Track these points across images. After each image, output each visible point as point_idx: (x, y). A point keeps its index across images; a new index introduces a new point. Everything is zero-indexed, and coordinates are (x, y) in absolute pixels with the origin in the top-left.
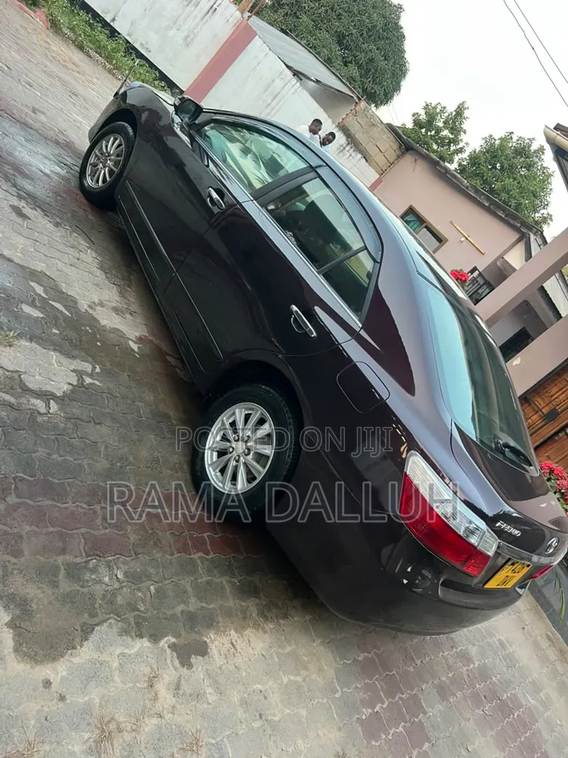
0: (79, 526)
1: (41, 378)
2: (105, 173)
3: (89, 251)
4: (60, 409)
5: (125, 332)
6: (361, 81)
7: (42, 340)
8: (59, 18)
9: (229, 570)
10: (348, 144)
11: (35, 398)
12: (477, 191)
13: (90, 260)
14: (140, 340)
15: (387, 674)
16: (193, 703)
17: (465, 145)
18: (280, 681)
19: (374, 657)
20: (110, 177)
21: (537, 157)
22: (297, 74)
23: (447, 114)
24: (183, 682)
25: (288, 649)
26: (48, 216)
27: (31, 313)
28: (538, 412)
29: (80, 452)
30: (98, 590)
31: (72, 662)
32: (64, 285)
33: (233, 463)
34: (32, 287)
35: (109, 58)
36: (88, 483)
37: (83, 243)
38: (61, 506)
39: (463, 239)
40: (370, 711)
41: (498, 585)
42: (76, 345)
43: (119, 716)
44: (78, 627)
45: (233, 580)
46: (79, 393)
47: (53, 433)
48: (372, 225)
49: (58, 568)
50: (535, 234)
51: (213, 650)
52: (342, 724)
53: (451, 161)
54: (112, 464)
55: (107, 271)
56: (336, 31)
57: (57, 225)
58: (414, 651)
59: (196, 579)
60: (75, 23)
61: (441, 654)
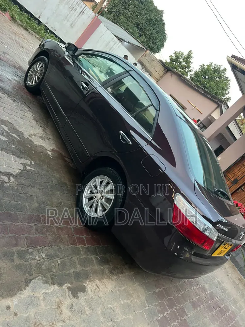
0: (24, 233)
1: (6, 167)
2: (36, 79)
3: (29, 112)
4: (16, 180)
5: (46, 147)
6: (147, 43)
7: (7, 150)
8: (15, 16)
9: (95, 252)
10: (143, 69)
11: (3, 176)
12: (198, 87)
13: (29, 116)
14: (52, 150)
15: (169, 298)
16: (79, 315)
17: (192, 69)
18: (120, 303)
19: (163, 290)
20: (38, 80)
21: (223, 73)
22: (120, 39)
23: (184, 56)
24: (74, 305)
25: (123, 288)
26: (10, 97)
27: (2, 138)
28: (229, 180)
29: (25, 200)
30: (33, 263)
31: (20, 297)
32: (17, 127)
33: (95, 203)
34: (2, 127)
35: (38, 33)
36: (29, 213)
37: (26, 109)
38: (16, 224)
39: (193, 108)
40: (162, 315)
41: (218, 255)
42: (22, 152)
43: (44, 322)
44: (23, 281)
45: (97, 257)
46: (24, 173)
47: (12, 191)
48: (154, 95)
49: (14, 253)
50: (224, 105)
51: (88, 289)
52: (149, 322)
53: (187, 75)
54: (40, 205)
55: (37, 121)
56: (136, 22)
57: (14, 101)
58: (181, 287)
59: (80, 257)
60: (23, 18)
61: (193, 288)
